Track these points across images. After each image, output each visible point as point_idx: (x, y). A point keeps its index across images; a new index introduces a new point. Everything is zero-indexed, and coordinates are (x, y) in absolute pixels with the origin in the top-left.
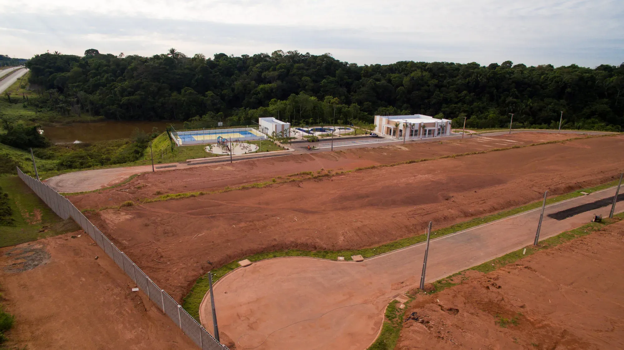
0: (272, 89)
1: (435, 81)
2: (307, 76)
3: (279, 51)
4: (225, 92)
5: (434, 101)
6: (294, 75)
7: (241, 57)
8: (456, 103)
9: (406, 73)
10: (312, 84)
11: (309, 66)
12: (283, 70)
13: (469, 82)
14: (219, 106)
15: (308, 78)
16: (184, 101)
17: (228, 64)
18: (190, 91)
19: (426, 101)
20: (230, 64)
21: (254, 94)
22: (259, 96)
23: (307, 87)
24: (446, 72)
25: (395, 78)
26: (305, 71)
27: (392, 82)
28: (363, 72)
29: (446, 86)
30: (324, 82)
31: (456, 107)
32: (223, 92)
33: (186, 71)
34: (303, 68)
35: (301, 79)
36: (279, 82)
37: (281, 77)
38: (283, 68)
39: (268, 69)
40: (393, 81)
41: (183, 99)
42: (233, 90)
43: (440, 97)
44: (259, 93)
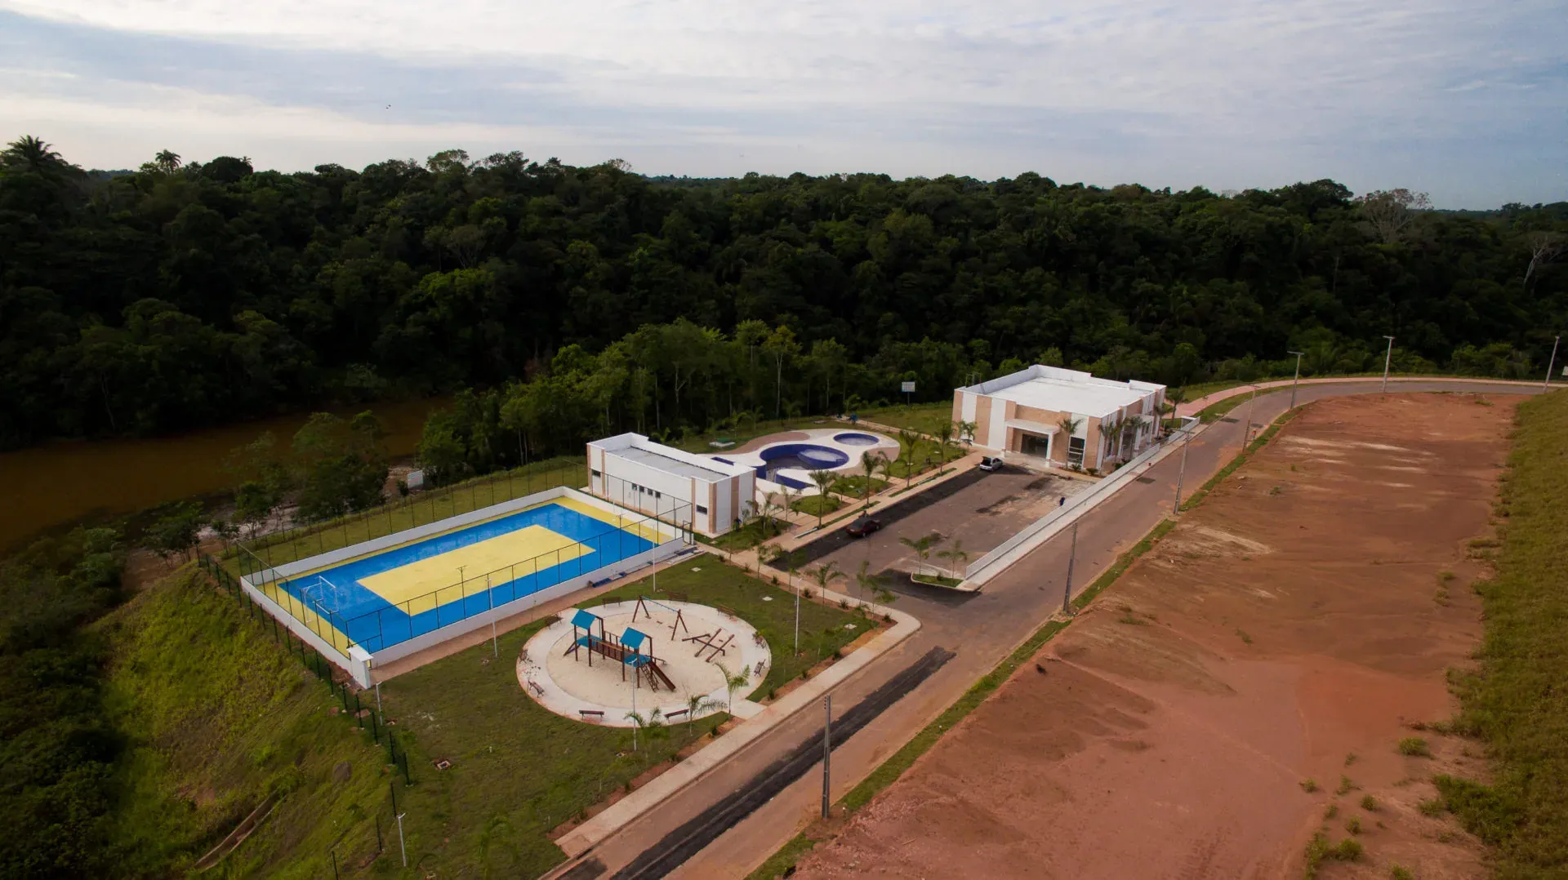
0: (478, 289)
1: (949, 243)
2: (580, 236)
3: (454, 153)
4: (301, 305)
5: (964, 299)
6: (535, 235)
7: (317, 173)
8: (1023, 302)
9: (862, 218)
10: (603, 265)
11: (575, 201)
12: (496, 220)
13: (1031, 242)
14: (293, 361)
15: (588, 246)
16: (150, 356)
17: (281, 202)
18: (170, 313)
19: (940, 298)
20: (290, 201)
21: (410, 308)
22: (436, 314)
23: (589, 275)
24: (967, 214)
25: (840, 234)
26: (569, 222)
27: (834, 246)
28: (736, 217)
29: (976, 253)
30: (641, 256)
31: (1024, 313)
32: (293, 309)
33: (125, 232)
34: (557, 212)
35: (562, 248)
36: (495, 262)
37: (496, 245)
38: (495, 214)
39: (438, 217)
40: (837, 242)
41: (142, 349)
42: (327, 295)
43: (976, 287)
44: (430, 302)
